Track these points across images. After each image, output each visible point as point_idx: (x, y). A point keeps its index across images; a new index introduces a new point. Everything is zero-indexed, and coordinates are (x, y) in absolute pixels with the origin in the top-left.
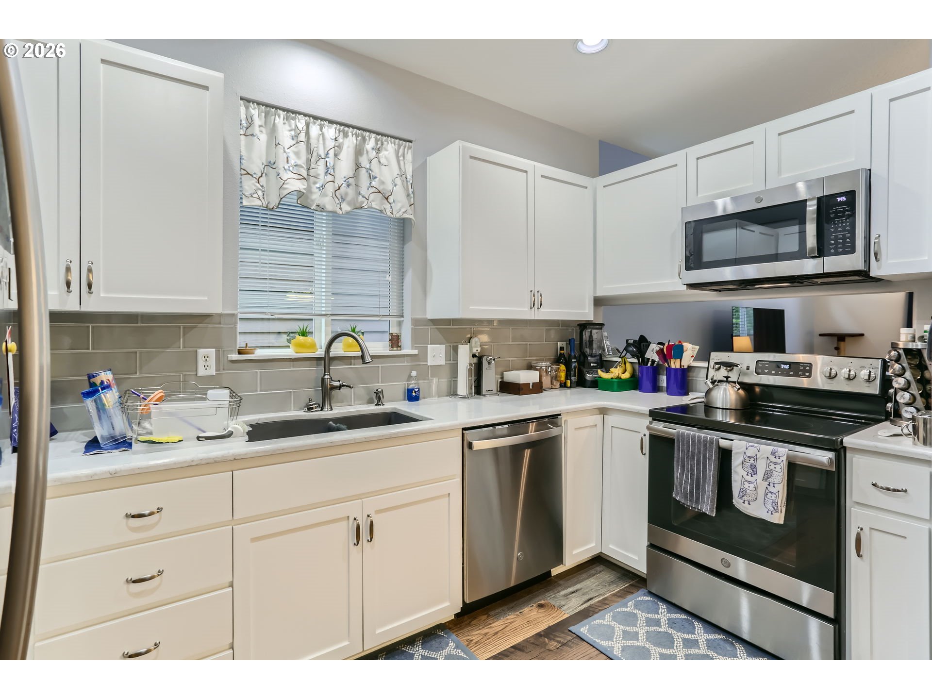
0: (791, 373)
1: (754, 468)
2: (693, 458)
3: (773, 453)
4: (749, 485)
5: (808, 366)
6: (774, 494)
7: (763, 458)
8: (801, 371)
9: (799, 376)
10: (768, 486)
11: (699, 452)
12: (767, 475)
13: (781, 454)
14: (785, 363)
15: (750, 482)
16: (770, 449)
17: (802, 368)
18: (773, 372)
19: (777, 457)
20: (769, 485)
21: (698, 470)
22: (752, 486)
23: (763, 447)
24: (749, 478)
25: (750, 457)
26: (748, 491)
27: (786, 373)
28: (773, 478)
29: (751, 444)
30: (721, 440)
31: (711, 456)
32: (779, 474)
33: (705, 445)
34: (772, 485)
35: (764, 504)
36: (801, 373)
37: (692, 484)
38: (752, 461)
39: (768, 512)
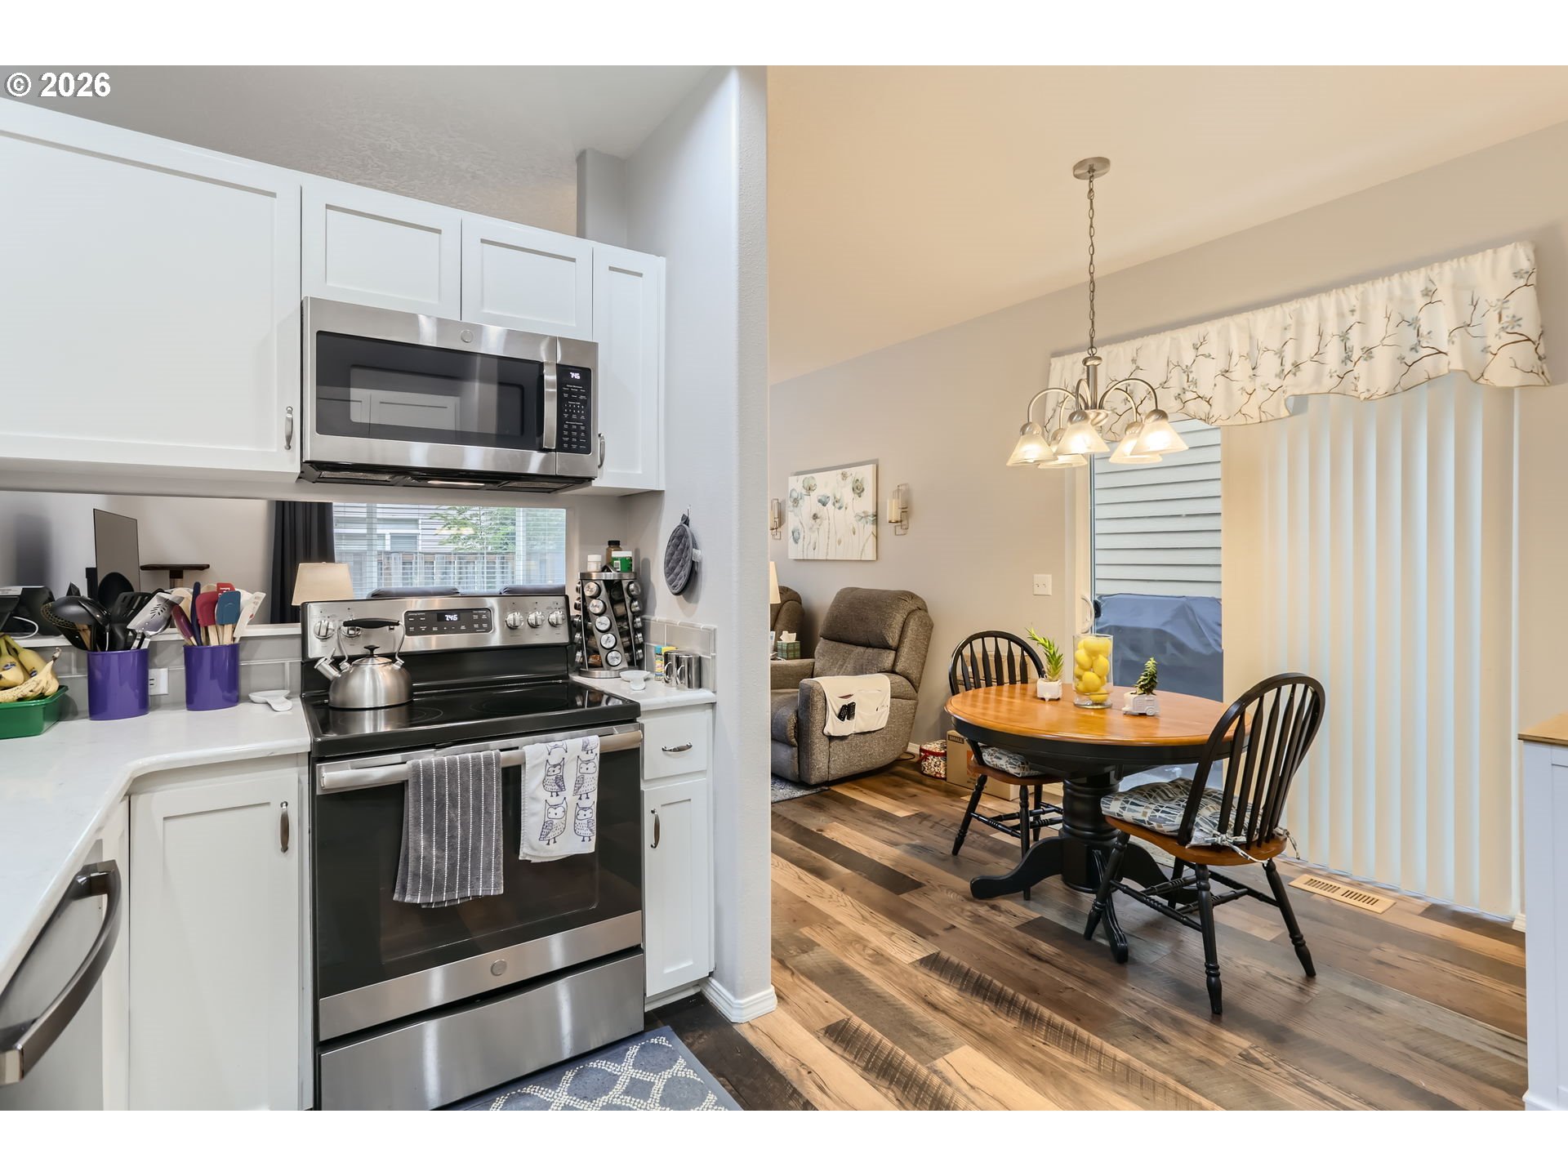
0: (463, 627)
1: (559, 781)
2: (454, 805)
3: (584, 748)
4: (556, 811)
5: (484, 614)
6: (589, 808)
7: (572, 760)
8: (476, 622)
9: (474, 631)
10: (579, 802)
11: (465, 790)
12: (579, 783)
13: (593, 746)
14: (451, 612)
15: (555, 806)
16: (579, 742)
17: (476, 617)
18: (435, 629)
19: (590, 752)
20: (580, 799)
21: (465, 825)
22: (560, 810)
23: (569, 742)
24: (554, 800)
25: (555, 766)
26: (555, 821)
27: (454, 628)
28: (585, 784)
29: (553, 744)
30: (502, 753)
31: (489, 788)
32: (593, 775)
33: (477, 774)
34: (584, 797)
35: (575, 831)
36: (476, 626)
37: (452, 858)
38: (557, 771)
39: (583, 840)
